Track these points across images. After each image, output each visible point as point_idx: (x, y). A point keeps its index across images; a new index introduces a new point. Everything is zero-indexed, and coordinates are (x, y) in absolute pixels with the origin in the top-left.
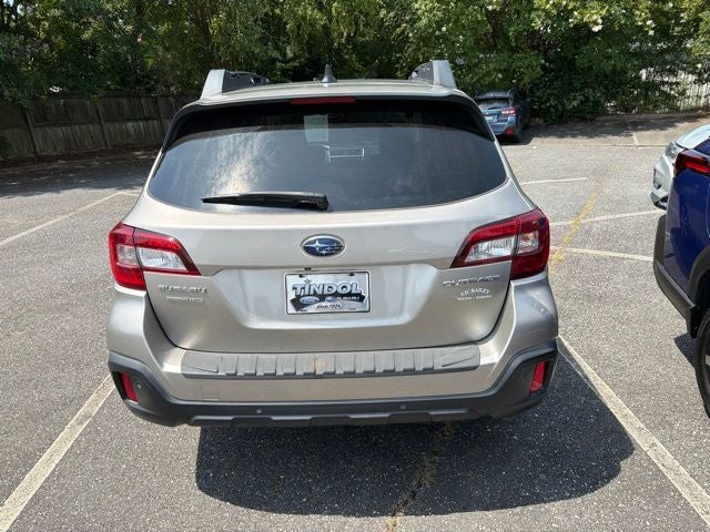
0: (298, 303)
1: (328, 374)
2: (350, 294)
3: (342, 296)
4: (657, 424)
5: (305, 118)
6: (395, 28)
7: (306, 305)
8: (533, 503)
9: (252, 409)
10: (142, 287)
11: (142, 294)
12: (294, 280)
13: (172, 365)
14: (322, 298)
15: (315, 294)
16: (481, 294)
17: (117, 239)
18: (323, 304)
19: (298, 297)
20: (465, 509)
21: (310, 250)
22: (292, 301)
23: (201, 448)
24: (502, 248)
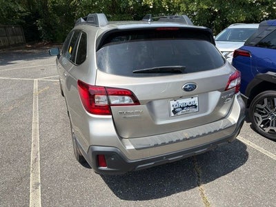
0: (174, 112)
1: (191, 137)
2: (192, 106)
3: (190, 106)
7: (177, 112)
9: (162, 158)
10: (110, 113)
11: (110, 117)
12: (173, 103)
14: (183, 108)
15: (180, 107)
18: (183, 110)
19: (175, 109)
21: (185, 89)
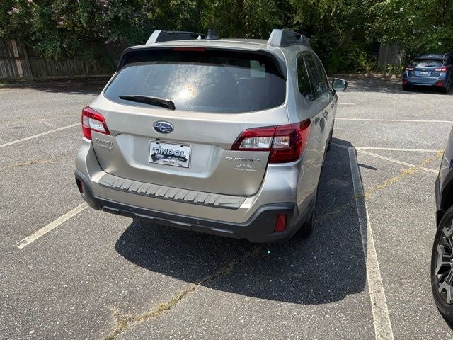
0: (154, 157)
1: (170, 198)
2: (180, 157)
3: (176, 157)
4: (393, 281)
5: (251, 62)
6: (369, 6)
7: (158, 159)
8: (276, 300)
10: (90, 138)
11: (90, 141)
12: (154, 145)
13: (96, 178)
14: (166, 156)
15: (163, 154)
16: (248, 168)
17: (85, 113)
18: (166, 160)
19: (155, 154)
20: (236, 292)
22: (152, 156)
23: (127, 231)
24: (264, 143)
